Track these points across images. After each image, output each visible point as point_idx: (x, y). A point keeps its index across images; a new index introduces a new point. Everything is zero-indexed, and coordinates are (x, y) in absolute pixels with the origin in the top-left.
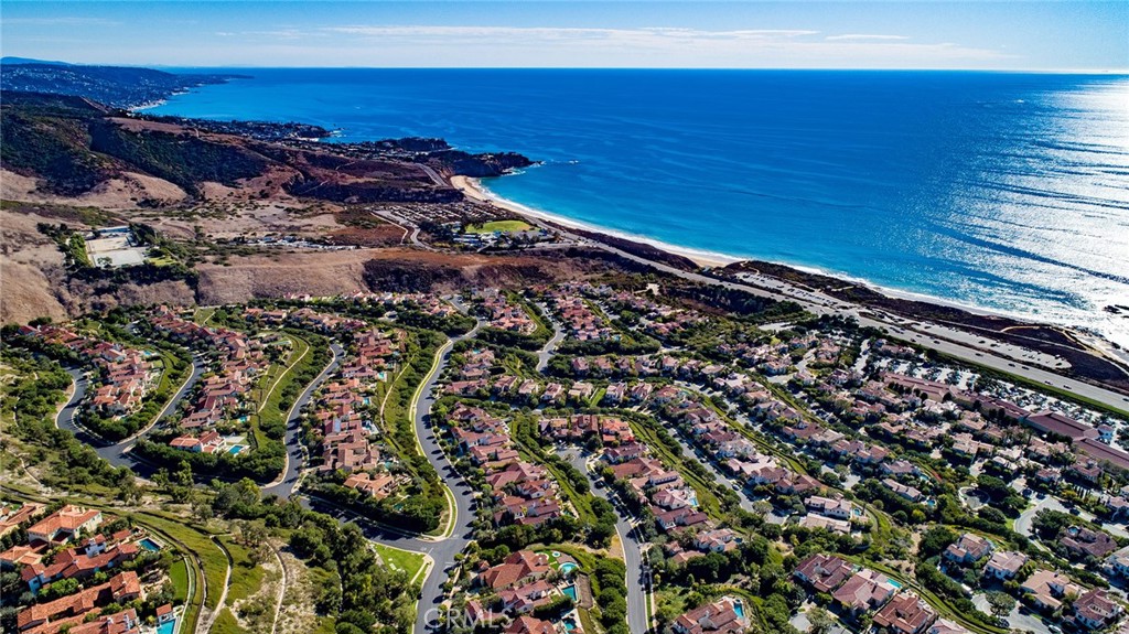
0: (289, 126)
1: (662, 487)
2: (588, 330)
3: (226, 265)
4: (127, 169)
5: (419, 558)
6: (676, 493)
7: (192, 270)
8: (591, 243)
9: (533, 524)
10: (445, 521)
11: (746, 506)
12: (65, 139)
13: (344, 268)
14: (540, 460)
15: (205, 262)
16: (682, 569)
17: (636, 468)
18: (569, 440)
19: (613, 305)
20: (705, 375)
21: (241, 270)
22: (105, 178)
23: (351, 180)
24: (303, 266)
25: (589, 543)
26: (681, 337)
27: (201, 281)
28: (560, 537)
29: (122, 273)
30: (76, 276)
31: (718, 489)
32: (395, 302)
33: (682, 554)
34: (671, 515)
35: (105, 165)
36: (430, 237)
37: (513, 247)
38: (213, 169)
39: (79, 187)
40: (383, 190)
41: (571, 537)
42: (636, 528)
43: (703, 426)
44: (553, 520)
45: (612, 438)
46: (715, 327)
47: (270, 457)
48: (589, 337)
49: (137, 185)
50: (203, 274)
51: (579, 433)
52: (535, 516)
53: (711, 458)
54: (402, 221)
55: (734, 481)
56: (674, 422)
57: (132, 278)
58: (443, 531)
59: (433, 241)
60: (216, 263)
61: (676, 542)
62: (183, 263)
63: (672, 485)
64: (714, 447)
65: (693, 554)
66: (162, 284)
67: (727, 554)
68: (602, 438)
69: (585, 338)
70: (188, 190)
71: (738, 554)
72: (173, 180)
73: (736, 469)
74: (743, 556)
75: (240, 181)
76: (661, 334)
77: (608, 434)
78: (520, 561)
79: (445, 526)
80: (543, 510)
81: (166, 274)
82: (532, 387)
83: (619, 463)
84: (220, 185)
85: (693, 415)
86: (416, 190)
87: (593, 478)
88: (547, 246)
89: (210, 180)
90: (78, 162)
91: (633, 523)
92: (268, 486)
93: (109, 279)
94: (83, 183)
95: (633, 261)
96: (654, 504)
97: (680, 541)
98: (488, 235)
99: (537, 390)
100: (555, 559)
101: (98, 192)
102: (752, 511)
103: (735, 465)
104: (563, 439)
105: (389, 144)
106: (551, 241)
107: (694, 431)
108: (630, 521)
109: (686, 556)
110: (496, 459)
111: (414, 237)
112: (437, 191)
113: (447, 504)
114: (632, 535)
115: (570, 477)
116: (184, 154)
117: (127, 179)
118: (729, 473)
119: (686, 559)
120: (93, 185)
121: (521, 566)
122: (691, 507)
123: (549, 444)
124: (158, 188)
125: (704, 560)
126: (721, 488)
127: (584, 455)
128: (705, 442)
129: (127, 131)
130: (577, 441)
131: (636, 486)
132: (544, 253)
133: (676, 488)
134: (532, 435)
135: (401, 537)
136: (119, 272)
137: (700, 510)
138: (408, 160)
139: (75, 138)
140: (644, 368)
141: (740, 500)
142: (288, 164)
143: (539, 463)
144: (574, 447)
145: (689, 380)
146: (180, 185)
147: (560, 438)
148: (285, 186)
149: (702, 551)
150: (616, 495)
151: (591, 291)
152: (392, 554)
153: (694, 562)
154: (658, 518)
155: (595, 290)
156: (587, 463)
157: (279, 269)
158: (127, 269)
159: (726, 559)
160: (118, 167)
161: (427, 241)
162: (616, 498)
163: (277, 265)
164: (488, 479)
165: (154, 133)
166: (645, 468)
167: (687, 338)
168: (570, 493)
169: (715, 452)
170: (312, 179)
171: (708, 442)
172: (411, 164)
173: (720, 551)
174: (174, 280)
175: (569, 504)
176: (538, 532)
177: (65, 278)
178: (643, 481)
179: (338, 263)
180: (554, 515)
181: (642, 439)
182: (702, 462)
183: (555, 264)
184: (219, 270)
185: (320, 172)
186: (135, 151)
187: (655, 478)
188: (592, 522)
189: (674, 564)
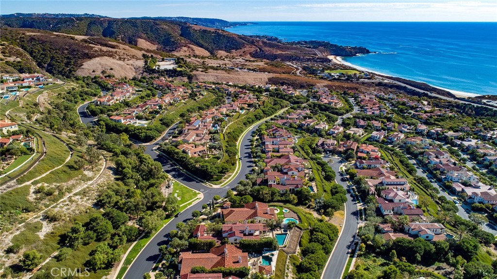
0: (263, 37)
1: (390, 187)
2: (373, 110)
3: (206, 73)
4: (190, 44)
5: (196, 194)
6: (400, 193)
7: (191, 73)
8: (391, 81)
9: (280, 189)
10: (226, 178)
11: (462, 214)
12: (171, 32)
13: (258, 79)
14: (306, 157)
15: (198, 71)
16: (387, 244)
17: (375, 173)
18: (333, 152)
19: (395, 103)
20: (446, 137)
21: (212, 75)
22: (181, 47)
23: (279, 52)
24: (239, 76)
25: (318, 211)
26: (435, 121)
27: (194, 78)
28: (296, 201)
29: (163, 72)
30: (146, 72)
31: (440, 199)
32: (270, 88)
33: (391, 234)
34: (391, 205)
35: (182, 41)
36: (306, 72)
37: (347, 79)
38: (223, 46)
39: (171, 49)
40: (293, 57)
41: (305, 204)
42: (360, 210)
43: (438, 160)
44: (296, 189)
45: (364, 155)
46: (461, 119)
47: (151, 130)
48: (373, 113)
49: (192, 50)
50: (195, 75)
51: (342, 149)
52: (284, 185)
53: (439, 181)
54: (295, 66)
55: (456, 198)
56: (415, 156)
57: (167, 74)
58: (221, 183)
59: (307, 74)
60: (202, 71)
61: (389, 225)
62: (188, 71)
63: (399, 187)
64: (442, 173)
65: (401, 236)
66: (178, 78)
67: (434, 243)
68: (357, 154)
69: (371, 113)
70: (211, 53)
71: (446, 246)
72: (207, 49)
73: (459, 189)
74: (450, 249)
75: (232, 51)
76: (422, 119)
77: (362, 152)
78: (254, 208)
79: (224, 181)
80: (290, 182)
81: (181, 74)
82: (324, 126)
83: (364, 168)
84: (225, 52)
85: (431, 153)
86: (308, 57)
87: (341, 175)
88: (366, 80)
89: (221, 50)
90: (173, 40)
91: (359, 206)
92: (144, 144)
93: (158, 74)
94: (173, 47)
95: (414, 90)
96: (379, 195)
97: (393, 224)
98: (335, 74)
99: (327, 128)
100: (283, 213)
101: (177, 51)
102: (468, 219)
103: (458, 188)
104: (330, 151)
105: (303, 43)
106: (369, 78)
107: (429, 163)
108: (358, 204)
109: (394, 237)
110: (278, 152)
111: (298, 72)
112: (318, 58)
113: (234, 170)
114: (356, 214)
115: (323, 170)
116: (213, 39)
117: (189, 47)
118: (452, 192)
119: (394, 238)
120: (176, 49)
121: (253, 211)
122: (412, 204)
123: (320, 152)
124: (199, 51)
125: (410, 242)
126: (442, 199)
127: (341, 162)
128: (436, 169)
129: (194, 29)
130: (339, 153)
131: (371, 184)
132: (363, 83)
133: (403, 190)
134: (310, 146)
135: (194, 181)
136: (162, 72)
137: (418, 207)
138: (310, 47)
139: (175, 31)
140: (403, 129)
141: (458, 210)
142: (254, 45)
143: (305, 159)
144: (336, 157)
145: (434, 139)
146: (209, 51)
147: (328, 151)
148: (250, 54)
149: (410, 235)
150: (354, 187)
151: (383, 96)
152: (181, 189)
153: (400, 242)
154: (380, 205)
155: (386, 96)
156: (341, 166)
157: (228, 76)
158: (166, 70)
159: (433, 247)
160: (187, 42)
161: (304, 74)
162: (353, 189)
163: (228, 75)
164: (266, 160)
165: (204, 31)
166: (381, 174)
167: (439, 122)
168: (317, 177)
169: (443, 177)
170: (263, 51)
171: (439, 169)
172: (310, 49)
173: (428, 239)
174: (183, 77)
175: (313, 184)
176: (282, 195)
177: (142, 72)
178: (377, 182)
179: (255, 77)
180: (297, 187)
181: (387, 159)
182: (431, 181)
183: (368, 88)
184: (202, 75)
185: (267, 49)
186: (195, 37)
187: (386, 181)
188: (325, 197)
189: (381, 239)
